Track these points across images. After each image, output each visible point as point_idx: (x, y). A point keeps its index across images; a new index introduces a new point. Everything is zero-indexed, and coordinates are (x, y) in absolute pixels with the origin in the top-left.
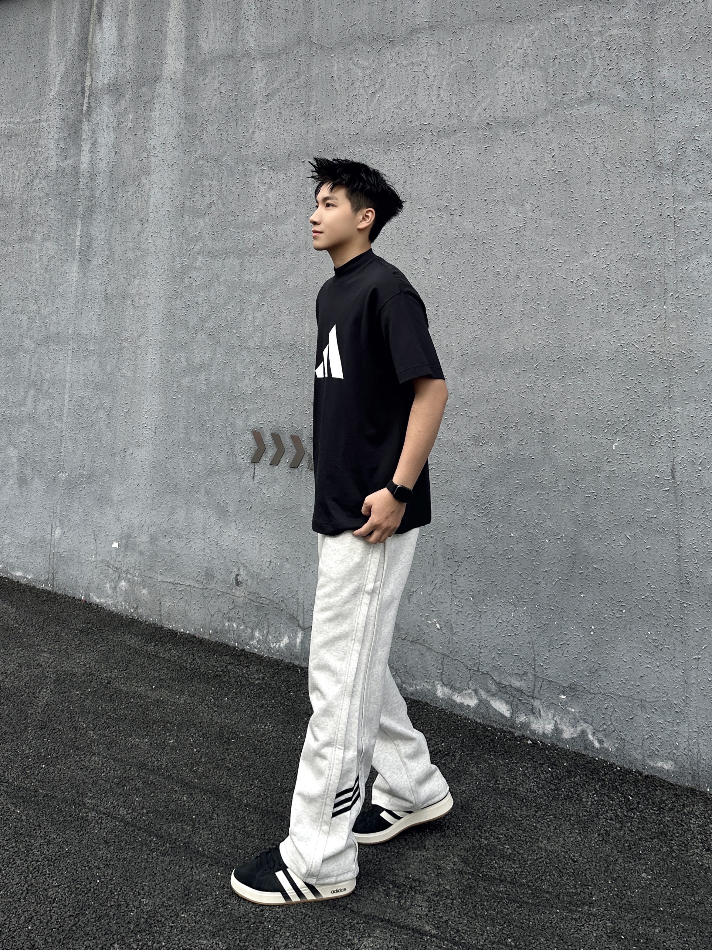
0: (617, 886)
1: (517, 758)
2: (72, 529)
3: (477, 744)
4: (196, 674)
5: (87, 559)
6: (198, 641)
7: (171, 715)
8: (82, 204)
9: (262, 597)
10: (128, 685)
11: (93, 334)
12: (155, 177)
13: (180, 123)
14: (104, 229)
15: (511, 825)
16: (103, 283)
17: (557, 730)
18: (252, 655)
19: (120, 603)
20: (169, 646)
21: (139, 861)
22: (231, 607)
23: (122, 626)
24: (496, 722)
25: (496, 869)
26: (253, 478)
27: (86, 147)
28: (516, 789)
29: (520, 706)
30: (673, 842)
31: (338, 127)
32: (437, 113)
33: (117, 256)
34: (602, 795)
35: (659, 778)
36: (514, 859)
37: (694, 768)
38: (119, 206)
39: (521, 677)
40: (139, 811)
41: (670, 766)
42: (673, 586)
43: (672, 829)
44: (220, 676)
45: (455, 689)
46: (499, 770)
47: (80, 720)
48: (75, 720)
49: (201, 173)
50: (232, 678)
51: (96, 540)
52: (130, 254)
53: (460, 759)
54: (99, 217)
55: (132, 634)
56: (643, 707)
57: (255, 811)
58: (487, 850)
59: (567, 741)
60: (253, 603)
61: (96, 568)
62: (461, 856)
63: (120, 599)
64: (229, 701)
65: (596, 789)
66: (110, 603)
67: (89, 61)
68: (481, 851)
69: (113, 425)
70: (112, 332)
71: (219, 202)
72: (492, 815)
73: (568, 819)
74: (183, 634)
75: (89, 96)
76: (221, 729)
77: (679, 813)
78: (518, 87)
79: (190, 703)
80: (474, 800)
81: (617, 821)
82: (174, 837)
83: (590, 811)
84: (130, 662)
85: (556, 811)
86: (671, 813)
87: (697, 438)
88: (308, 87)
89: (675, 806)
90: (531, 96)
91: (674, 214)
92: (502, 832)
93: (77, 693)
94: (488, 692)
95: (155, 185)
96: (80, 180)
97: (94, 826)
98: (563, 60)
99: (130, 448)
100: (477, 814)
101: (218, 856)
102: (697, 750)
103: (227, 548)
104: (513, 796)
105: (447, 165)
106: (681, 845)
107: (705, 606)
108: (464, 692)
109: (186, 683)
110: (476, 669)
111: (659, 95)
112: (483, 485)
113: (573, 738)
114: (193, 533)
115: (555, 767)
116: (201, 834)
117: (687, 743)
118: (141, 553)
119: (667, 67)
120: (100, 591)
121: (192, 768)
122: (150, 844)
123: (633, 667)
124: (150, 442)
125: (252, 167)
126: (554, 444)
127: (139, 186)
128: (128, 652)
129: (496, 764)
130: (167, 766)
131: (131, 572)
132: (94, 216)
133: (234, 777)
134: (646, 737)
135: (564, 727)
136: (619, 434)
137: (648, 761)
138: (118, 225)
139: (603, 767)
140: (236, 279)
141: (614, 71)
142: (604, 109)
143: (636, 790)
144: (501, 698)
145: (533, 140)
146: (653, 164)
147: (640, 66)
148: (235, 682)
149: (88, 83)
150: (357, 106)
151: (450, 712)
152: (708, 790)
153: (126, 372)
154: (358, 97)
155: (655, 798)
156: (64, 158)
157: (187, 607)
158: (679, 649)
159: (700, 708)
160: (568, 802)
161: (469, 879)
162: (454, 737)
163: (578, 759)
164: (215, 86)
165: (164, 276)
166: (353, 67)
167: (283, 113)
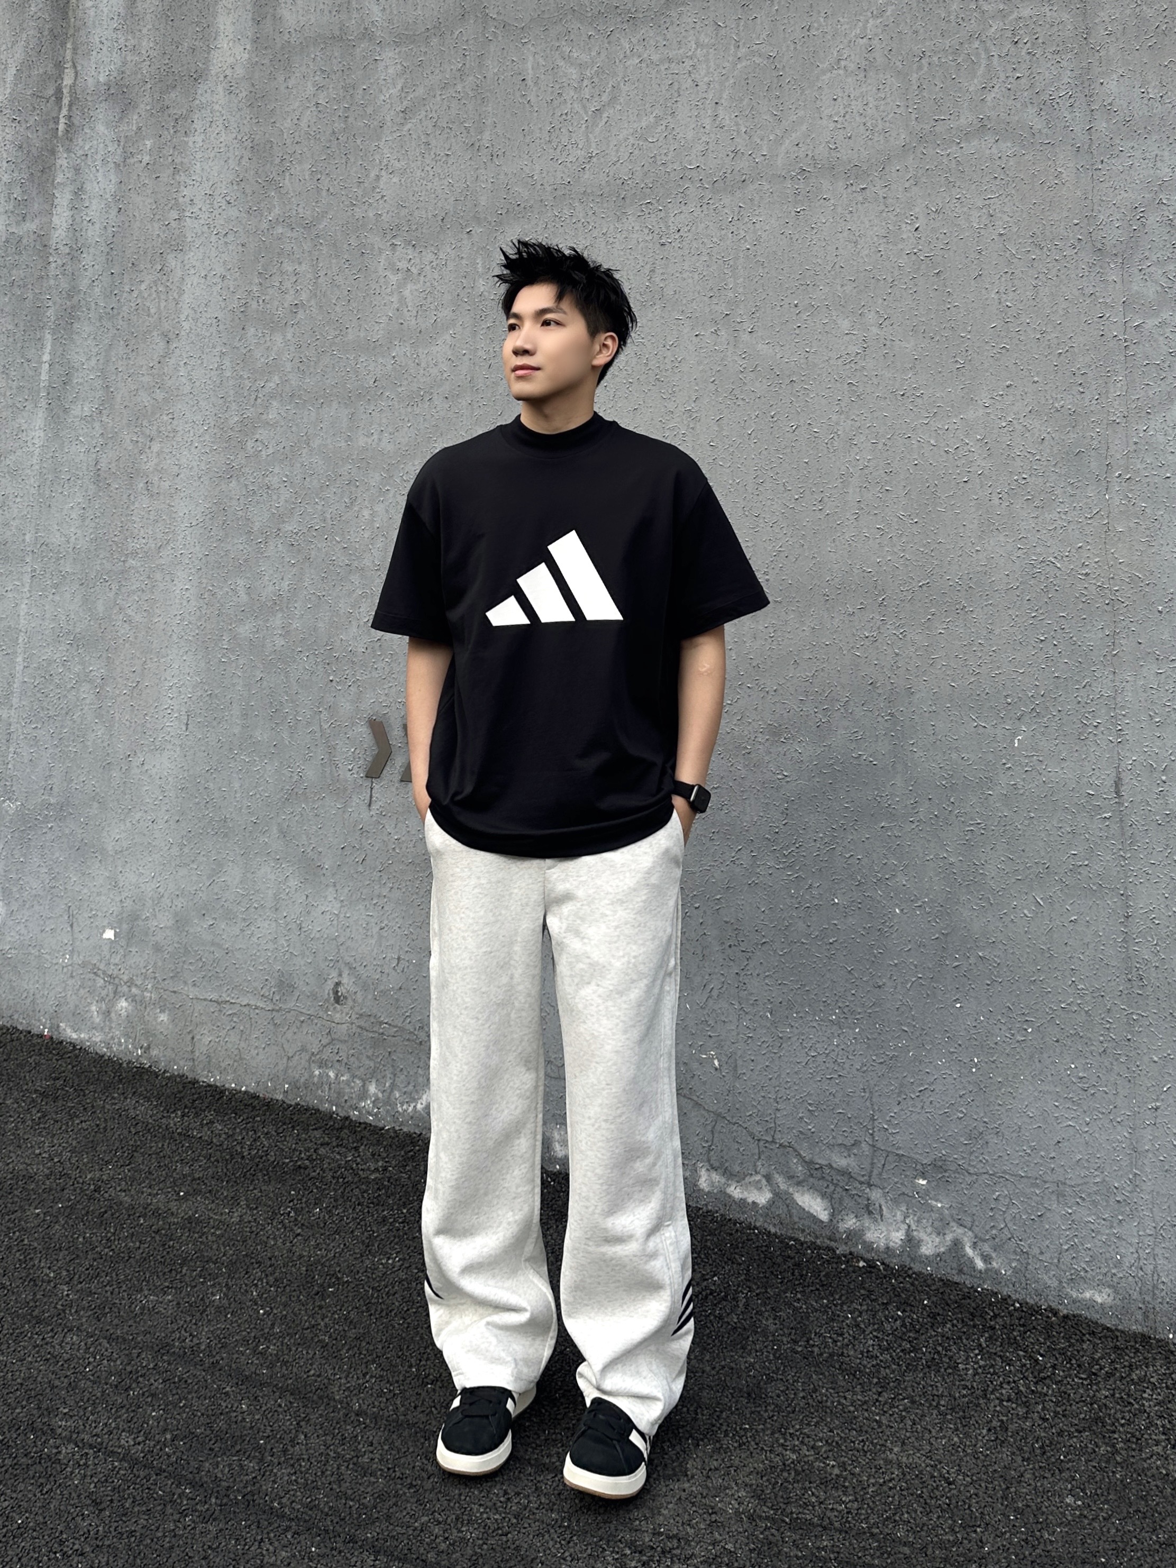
0: (1026, 1524)
1: (842, 1295)
2: (27, 906)
3: (772, 1272)
4: (261, 1166)
5: (54, 961)
6: (264, 1105)
7: (215, 1247)
8: (54, 303)
9: (381, 1023)
10: (133, 1192)
11: (71, 545)
12: (193, 257)
13: (242, 157)
14: (95, 350)
15: (837, 1422)
16: (92, 450)
17: (911, 1241)
18: (363, 1126)
19: (116, 1040)
20: (210, 1115)
21: (160, 1534)
22: (324, 1042)
23: (120, 1081)
24: (803, 1231)
25: (814, 1507)
26: (370, 805)
27: (63, 198)
28: (843, 1353)
29: (847, 1201)
30: (1116, 1436)
31: (533, 170)
32: (711, 149)
33: (119, 400)
34: (992, 1355)
35: (1086, 1318)
36: (844, 1486)
37: (1147, 1299)
38: (124, 308)
39: (849, 1150)
40: (157, 1437)
41: (1106, 1297)
42: (1113, 984)
43: (1113, 1411)
44: (306, 1168)
45: (731, 1175)
46: (811, 1319)
47: (42, 1265)
48: (34, 1266)
49: (279, 250)
50: (327, 1171)
51: (72, 926)
52: (144, 398)
53: (746, 1306)
54: (85, 328)
55: (140, 1095)
56: (1060, 1195)
57: (376, 1424)
58: (796, 1471)
59: (928, 1260)
60: (365, 1033)
61: (72, 977)
62: (751, 1485)
63: (117, 1033)
64: (321, 1216)
65: (981, 1345)
66: (98, 1040)
67: (71, 39)
68: (785, 1474)
69: (108, 712)
70: (107, 540)
71: (313, 303)
72: (802, 1404)
73: (934, 1404)
74: (234, 1093)
75: (70, 105)
76: (310, 1268)
77: (1124, 1382)
78: (857, 106)
79: (250, 1222)
80: (770, 1379)
81: (1019, 1402)
82: (224, 1484)
83: (972, 1387)
84: (136, 1149)
85: (914, 1391)
86: (1110, 1382)
87: (1159, 725)
88: (478, 97)
89: (1116, 1369)
90: (879, 121)
91: (1124, 334)
92: (821, 1435)
93: (37, 1211)
94: (791, 1177)
95: (192, 271)
96: (51, 259)
97: (72, 1473)
98: (935, 59)
99: (139, 755)
100: (777, 1406)
101: (310, 1515)
102: (1152, 1267)
103: (318, 935)
104: (837, 1366)
105: (728, 242)
106: (1129, 1441)
107: (1169, 1018)
108: (747, 1179)
109: (243, 1183)
110: (770, 1139)
111: (1101, 125)
112: (786, 813)
113: (938, 1255)
114: (256, 908)
115: (908, 1309)
116: (275, 1475)
117: (1136, 1255)
118: (157, 948)
119: (1115, 76)
120: (79, 1017)
121: (257, 1346)
122: (179, 1501)
123: (1044, 1127)
124: (177, 742)
125: (375, 240)
126: (912, 738)
127: (162, 273)
128: (133, 1131)
129: (807, 1308)
130: (209, 1346)
131: (139, 983)
132: (76, 325)
133: (334, 1360)
134: (1066, 1247)
135: (922, 1235)
136: (1026, 719)
137: (1069, 1290)
138: (122, 342)
139: (991, 1304)
140: (343, 444)
141: (1023, 81)
142: (1007, 147)
143: (1048, 1343)
144: (812, 1187)
145: (882, 200)
146: (1089, 244)
147: (1069, 73)
148: (333, 1177)
149: (68, 80)
150: (567, 133)
151: (722, 1215)
152: (1171, 1336)
153: (133, 614)
154: (569, 117)
155: (1083, 1356)
156: (20, 218)
157: (243, 1044)
158: (1122, 1092)
159: (1158, 1193)
160: (933, 1372)
161: (767, 1528)
162: (733, 1263)
163: (948, 1291)
164: (308, 92)
165: (207, 437)
166: (562, 63)
167: (433, 143)
